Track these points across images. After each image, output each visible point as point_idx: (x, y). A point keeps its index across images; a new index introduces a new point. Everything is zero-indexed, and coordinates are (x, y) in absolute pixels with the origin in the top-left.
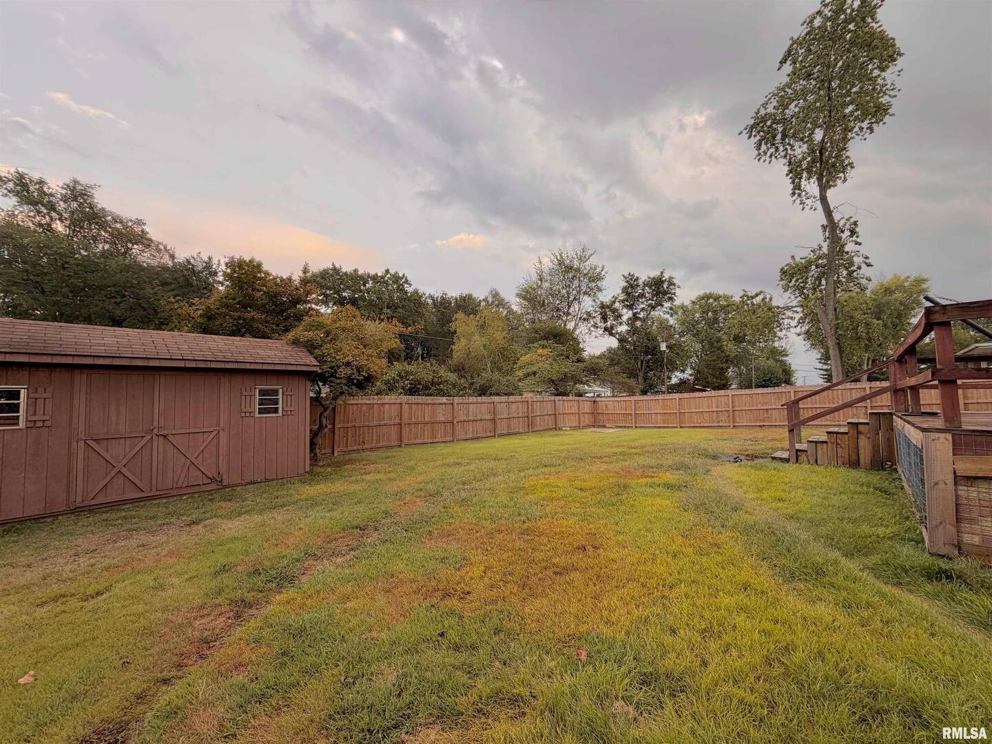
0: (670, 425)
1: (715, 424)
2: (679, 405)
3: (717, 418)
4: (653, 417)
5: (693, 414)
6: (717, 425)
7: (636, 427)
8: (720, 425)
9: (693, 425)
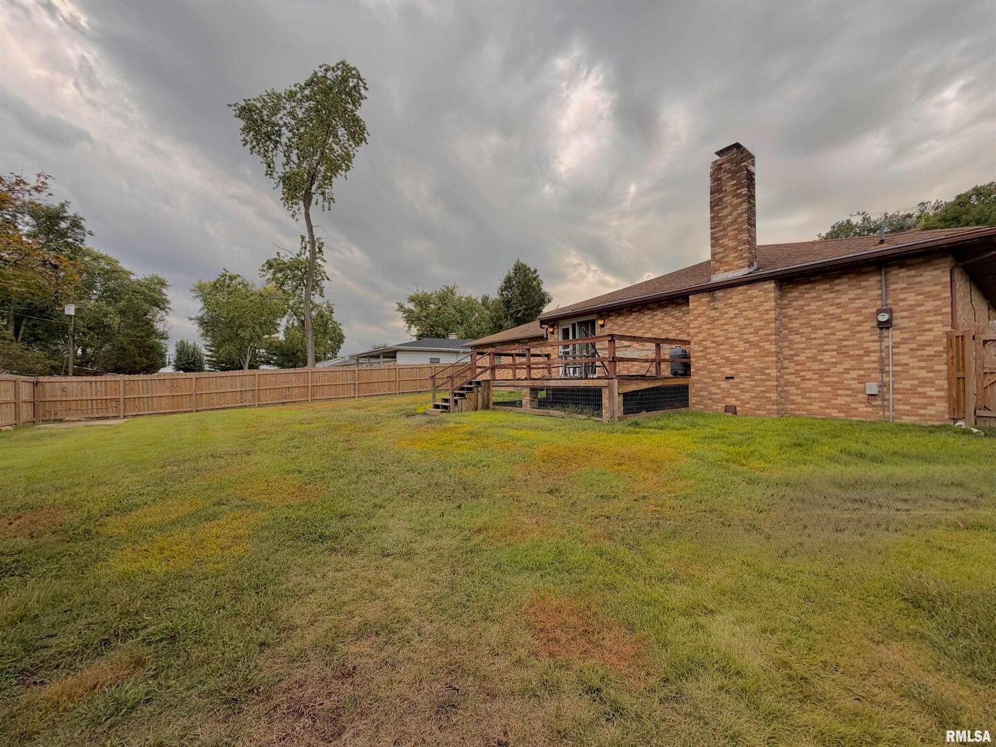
0: (181, 410)
1: (238, 405)
2: (196, 385)
3: (241, 398)
4: (155, 402)
5: (212, 396)
6: (241, 405)
7: (125, 417)
8: (245, 404)
9: (212, 407)
